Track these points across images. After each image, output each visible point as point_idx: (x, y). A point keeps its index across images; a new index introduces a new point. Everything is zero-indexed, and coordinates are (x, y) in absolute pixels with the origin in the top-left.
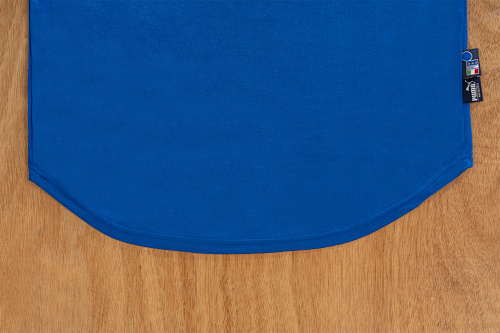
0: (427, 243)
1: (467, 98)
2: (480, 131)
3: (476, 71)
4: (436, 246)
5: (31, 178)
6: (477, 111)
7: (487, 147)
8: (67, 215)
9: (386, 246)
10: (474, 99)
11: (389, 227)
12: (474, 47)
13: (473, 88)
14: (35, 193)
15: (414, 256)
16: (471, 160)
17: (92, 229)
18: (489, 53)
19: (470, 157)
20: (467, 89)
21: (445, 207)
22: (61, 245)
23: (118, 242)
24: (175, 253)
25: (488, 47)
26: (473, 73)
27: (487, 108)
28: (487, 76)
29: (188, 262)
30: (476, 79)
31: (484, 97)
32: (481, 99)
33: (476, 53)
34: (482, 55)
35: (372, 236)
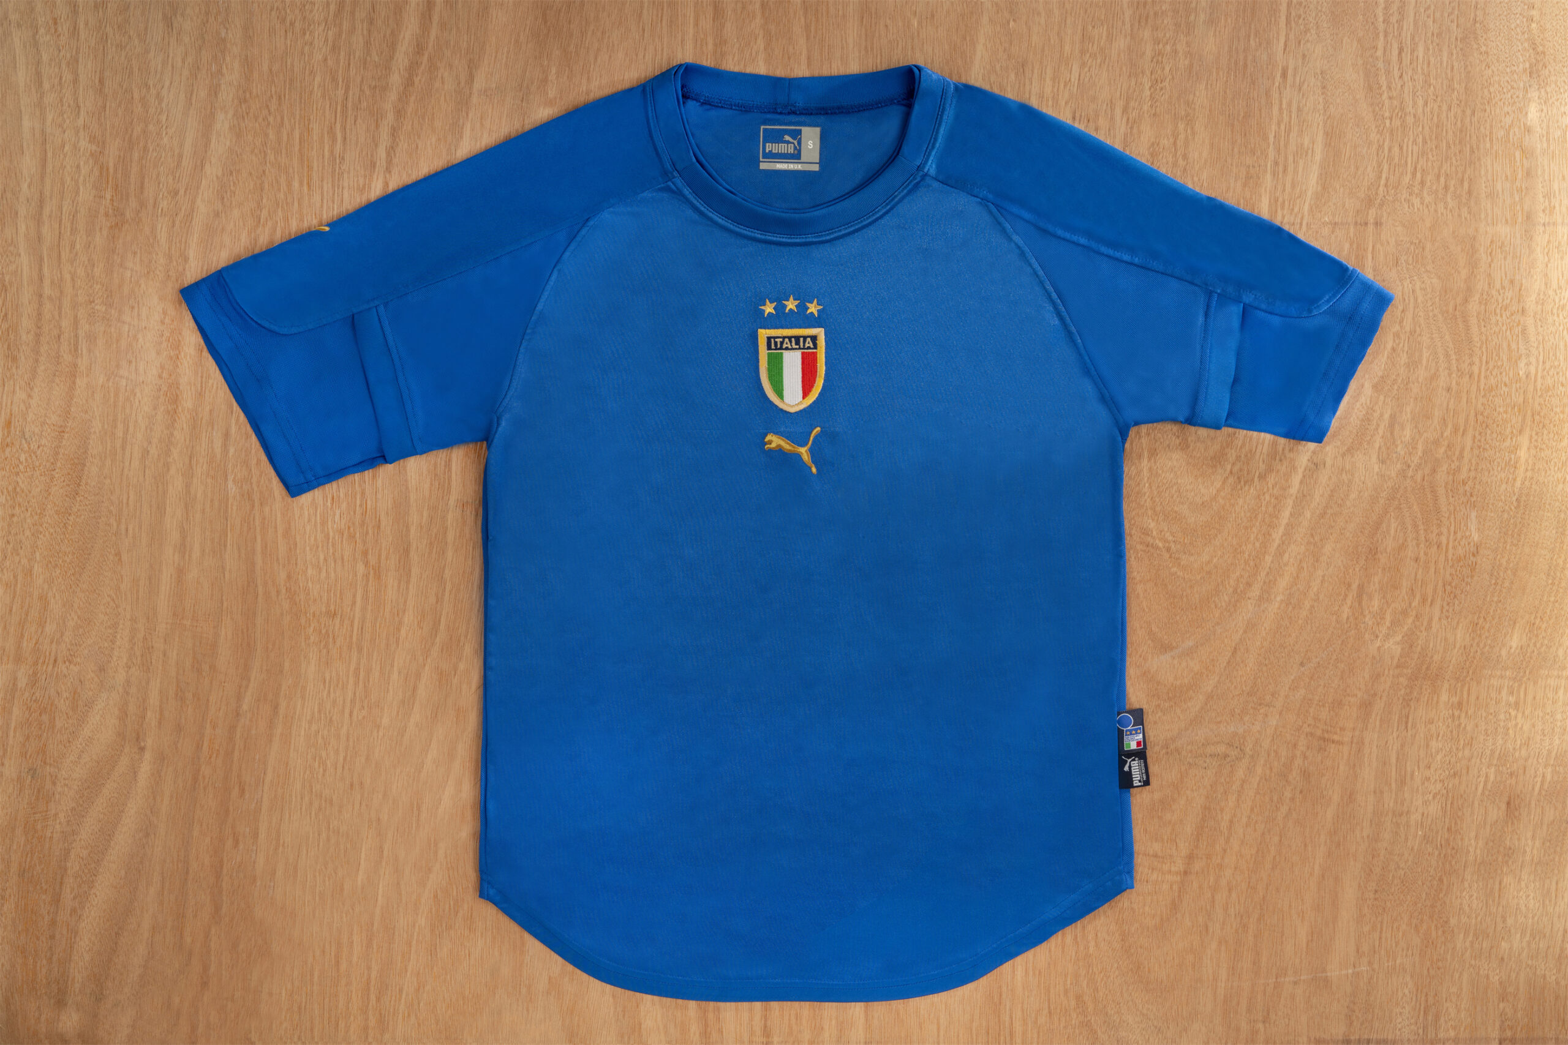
0: (1066, 992)
1: (1126, 781)
2: (1146, 831)
3: (1139, 744)
4: (1079, 998)
5: (483, 894)
6: (1140, 801)
7: (1156, 856)
8: (535, 947)
9: (1004, 996)
10: (1136, 783)
11: (1007, 967)
12: (1136, 706)
13: (1135, 767)
14: (489, 912)
15: (1046, 1011)
16: (1132, 877)
17: (570, 967)
18: (1160, 714)
19: (1130, 871)
20: (1126, 768)
21: (1092, 944)
22: (524, 990)
23: (609, 986)
24: (692, 1004)
25: (1159, 706)
26: (1133, 746)
27: (1157, 796)
28: (1157, 749)
29: (711, 1016)
30: (1141, 754)
31: (1152, 779)
32: (1147, 783)
33: (1139, 716)
34: (1148, 719)
35: (983, 981)
